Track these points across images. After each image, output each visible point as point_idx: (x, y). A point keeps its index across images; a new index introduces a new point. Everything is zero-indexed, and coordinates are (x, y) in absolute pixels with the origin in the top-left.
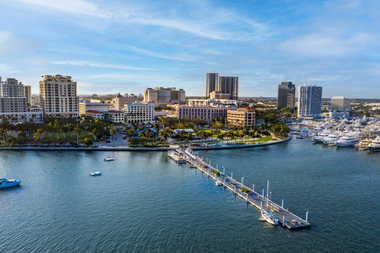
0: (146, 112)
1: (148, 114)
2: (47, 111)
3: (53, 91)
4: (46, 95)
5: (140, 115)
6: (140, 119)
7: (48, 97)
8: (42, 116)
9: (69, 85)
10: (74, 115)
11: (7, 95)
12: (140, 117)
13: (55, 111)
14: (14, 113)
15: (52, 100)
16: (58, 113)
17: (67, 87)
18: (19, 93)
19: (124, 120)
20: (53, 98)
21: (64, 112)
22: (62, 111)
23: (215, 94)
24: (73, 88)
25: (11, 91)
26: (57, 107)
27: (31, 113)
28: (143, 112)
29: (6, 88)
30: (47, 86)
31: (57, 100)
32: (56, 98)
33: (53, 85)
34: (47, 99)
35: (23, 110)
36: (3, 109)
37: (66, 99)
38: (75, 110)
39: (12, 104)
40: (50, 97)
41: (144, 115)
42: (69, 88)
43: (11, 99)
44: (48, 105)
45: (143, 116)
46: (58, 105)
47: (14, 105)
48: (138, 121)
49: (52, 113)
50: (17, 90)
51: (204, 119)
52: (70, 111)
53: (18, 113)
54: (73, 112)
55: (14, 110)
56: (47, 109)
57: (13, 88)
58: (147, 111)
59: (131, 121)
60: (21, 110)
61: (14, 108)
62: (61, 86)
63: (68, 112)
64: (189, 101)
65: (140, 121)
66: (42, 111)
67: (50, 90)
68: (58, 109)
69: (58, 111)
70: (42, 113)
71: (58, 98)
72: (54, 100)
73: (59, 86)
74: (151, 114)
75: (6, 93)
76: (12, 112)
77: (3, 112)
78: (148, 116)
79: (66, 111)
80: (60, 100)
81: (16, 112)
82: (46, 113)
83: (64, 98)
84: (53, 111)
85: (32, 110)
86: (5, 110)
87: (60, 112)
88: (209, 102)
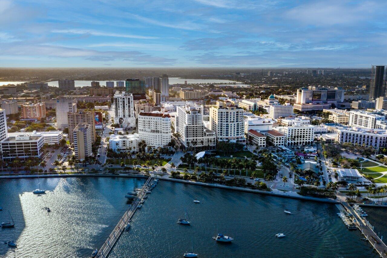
0: (305, 135)
1: (308, 136)
2: (219, 135)
3: (224, 118)
4: (219, 122)
5: (299, 137)
6: (299, 141)
7: (220, 123)
8: (215, 140)
9: (237, 112)
10: (240, 138)
11: (191, 123)
12: (299, 139)
13: (225, 135)
14: (195, 138)
15: (223, 125)
16: (227, 137)
17: (236, 114)
18: (199, 121)
19: (284, 142)
20: (224, 124)
21: (233, 136)
22: (231, 135)
23: (383, 101)
24: (240, 115)
25: (193, 120)
26: (227, 132)
27: (207, 137)
28: (302, 135)
29: (190, 117)
30: (220, 114)
31: (227, 125)
32: (226, 124)
33: (224, 113)
34: (219, 125)
35: (201, 135)
36: (187, 135)
37: (234, 124)
38: (241, 133)
39: (193, 131)
40: (221, 123)
41: (304, 137)
42: (237, 115)
43: (193, 127)
44: (220, 129)
45: (302, 139)
46: (227, 130)
47: (195, 132)
48: (298, 143)
49: (222, 137)
50: (198, 119)
51: (369, 146)
52: (237, 135)
53: (198, 138)
54: (239, 136)
55: (195, 135)
56: (219, 133)
57: (195, 117)
58: (307, 133)
59: (290, 143)
60: (200, 135)
61: (195, 133)
62: (231, 113)
63: (236, 136)
64: (351, 114)
65: (299, 144)
66: (215, 135)
67: (222, 117)
68: (228, 133)
69: (227, 135)
70: (215, 137)
71: (228, 124)
72: (225, 125)
73: (229, 114)
74: (311, 136)
75: (190, 121)
76: (193, 137)
77: (187, 137)
78: (308, 138)
79: (234, 135)
80: (230, 126)
81: (196, 137)
82: (218, 136)
83: (233, 124)
84: (224, 135)
85: (208, 135)
86: (189, 136)
87: (229, 136)
88: (375, 119)
